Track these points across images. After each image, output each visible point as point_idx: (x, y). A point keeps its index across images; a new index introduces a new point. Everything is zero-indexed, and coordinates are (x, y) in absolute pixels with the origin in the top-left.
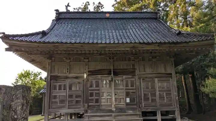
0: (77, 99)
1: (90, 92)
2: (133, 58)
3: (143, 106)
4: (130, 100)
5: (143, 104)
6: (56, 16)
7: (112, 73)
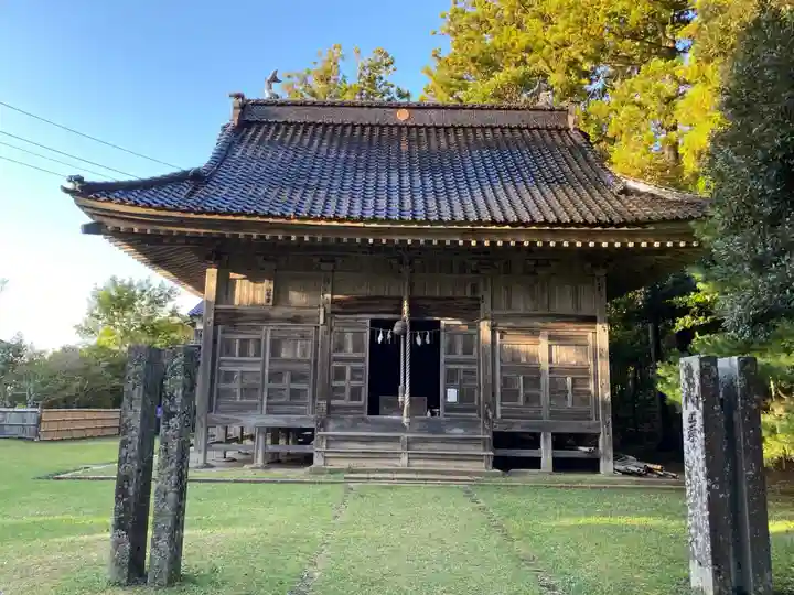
0: (295, 386)
1: (334, 364)
4: (459, 395)
5: (498, 409)
7: (405, 309)
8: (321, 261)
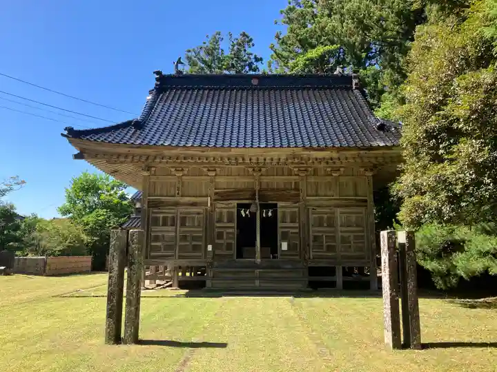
0: (194, 243)
1: (217, 230)
2: (297, 169)
3: (311, 257)
4: (289, 246)
5: (311, 253)
6: (156, 85)
7: (257, 197)
8: (209, 170)
